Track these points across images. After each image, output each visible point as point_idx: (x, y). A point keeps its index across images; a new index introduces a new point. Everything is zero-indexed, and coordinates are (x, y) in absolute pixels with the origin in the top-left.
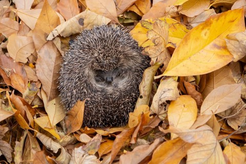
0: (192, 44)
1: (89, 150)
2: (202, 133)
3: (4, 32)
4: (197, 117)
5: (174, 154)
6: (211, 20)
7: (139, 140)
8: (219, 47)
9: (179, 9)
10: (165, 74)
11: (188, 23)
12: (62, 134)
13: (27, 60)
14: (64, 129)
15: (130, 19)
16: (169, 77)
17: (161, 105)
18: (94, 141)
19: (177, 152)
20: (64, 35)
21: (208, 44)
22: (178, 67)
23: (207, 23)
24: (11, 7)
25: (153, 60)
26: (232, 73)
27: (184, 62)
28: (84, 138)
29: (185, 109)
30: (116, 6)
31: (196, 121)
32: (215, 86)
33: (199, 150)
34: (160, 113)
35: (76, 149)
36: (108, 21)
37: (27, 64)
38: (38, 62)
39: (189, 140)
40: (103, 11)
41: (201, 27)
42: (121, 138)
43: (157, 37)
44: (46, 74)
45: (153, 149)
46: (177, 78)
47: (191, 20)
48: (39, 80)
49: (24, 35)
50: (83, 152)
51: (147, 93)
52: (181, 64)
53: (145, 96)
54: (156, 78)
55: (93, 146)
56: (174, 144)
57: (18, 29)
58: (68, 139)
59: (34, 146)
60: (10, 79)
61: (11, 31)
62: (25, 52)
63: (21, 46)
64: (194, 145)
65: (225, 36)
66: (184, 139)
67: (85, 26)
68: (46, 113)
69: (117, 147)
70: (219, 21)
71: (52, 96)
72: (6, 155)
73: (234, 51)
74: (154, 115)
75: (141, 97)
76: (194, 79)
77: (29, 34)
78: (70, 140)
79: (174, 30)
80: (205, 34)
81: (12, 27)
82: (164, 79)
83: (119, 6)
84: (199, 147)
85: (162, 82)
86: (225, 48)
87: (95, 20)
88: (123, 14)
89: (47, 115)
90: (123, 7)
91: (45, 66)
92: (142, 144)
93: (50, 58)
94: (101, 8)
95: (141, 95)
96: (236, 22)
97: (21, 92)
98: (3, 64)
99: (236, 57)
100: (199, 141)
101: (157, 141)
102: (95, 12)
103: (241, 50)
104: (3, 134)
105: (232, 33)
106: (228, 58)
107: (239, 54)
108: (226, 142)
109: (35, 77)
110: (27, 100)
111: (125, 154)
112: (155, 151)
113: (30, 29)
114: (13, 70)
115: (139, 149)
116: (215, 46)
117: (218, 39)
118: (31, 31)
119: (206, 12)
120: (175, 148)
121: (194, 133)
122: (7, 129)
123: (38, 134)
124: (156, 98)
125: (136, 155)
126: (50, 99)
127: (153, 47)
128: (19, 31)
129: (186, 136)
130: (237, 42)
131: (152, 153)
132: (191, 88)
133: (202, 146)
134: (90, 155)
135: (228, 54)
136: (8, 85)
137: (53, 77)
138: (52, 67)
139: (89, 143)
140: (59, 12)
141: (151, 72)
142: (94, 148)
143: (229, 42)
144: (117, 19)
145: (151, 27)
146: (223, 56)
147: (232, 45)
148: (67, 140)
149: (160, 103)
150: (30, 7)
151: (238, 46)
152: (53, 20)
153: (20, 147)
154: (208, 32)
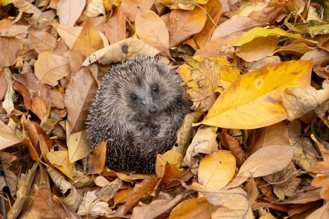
0: (241, 92)
1: (102, 196)
2: (231, 196)
3: (37, 47)
4: (234, 177)
5: (197, 215)
6: (268, 68)
7: (161, 193)
8: (274, 101)
9: (237, 50)
10: (204, 122)
11: (245, 68)
12: (80, 173)
13: (57, 83)
14: (85, 168)
15: (186, 54)
16: (208, 126)
17: (195, 157)
18: (111, 186)
19: (202, 213)
20: (103, 62)
21: (261, 95)
22: (220, 116)
23: (263, 72)
24: (55, 20)
25: (196, 105)
26: (287, 133)
27: (229, 112)
28: (101, 181)
29: (221, 166)
30: (170, 36)
31: (231, 181)
32: (264, 144)
33: (224, 214)
34: (194, 166)
35: (89, 192)
36: (157, 52)
37: (57, 87)
38: (69, 86)
39: (214, 201)
40: (154, 39)
41: (255, 74)
42: (140, 188)
43: (202, 78)
44: (76, 101)
45: (173, 205)
46: (216, 129)
47: (249, 65)
48: (65, 108)
49: (61, 55)
50: (95, 197)
51: (183, 142)
52: (225, 114)
53: (181, 144)
54: (194, 125)
55: (108, 191)
56: (199, 204)
57: (54, 47)
58: (86, 180)
59: (44, 182)
60: (31, 102)
61: (46, 47)
62: (57, 74)
63: (54, 66)
64: (220, 209)
65: (283, 89)
66: (209, 200)
67: (129, 54)
68: (67, 148)
69: (134, 197)
70: (277, 70)
71: (77, 129)
72: (10, 187)
73: (290, 108)
74: (186, 168)
75: (177, 145)
76: (239, 134)
77: (67, 54)
78: (87, 181)
79: (227, 73)
80: (258, 84)
81: (48, 43)
82: (203, 128)
83: (173, 37)
84: (225, 211)
85: (199, 131)
86: (280, 103)
87: (141, 49)
88: (177, 46)
89: (67, 150)
90: (178, 39)
91: (77, 93)
92: (164, 198)
93: (85, 84)
94: (151, 36)
95: (177, 142)
96: (300, 75)
97: (41, 118)
98: (29, 83)
99: (292, 116)
100: (226, 205)
101: (179, 197)
102: (144, 40)
103: (297, 108)
104: (9, 163)
105: (293, 86)
106: (282, 116)
107: (295, 112)
108: (262, 211)
109: (62, 104)
110: (45, 129)
111: (140, 206)
112: (175, 208)
113: (69, 49)
114: (37, 92)
115: (158, 203)
116: (270, 99)
117: (274, 91)
118: (69, 51)
119: (268, 58)
120: (199, 208)
121: (221, 195)
122: (14, 158)
123: (50, 169)
124: (190, 148)
125: (152, 209)
126: (73, 132)
127: (197, 89)
128: (55, 49)
129: (210, 197)
130: (295, 99)
131: (170, 210)
132: (233, 143)
133: (228, 210)
134: (101, 201)
135: (282, 110)
136: (28, 108)
137: (84, 106)
138: (85, 96)
139: (105, 187)
140: (104, 33)
141: (193, 118)
142: (109, 194)
143: (286, 97)
144: (168, 51)
145: (197, 66)
146: (277, 112)
147: (289, 100)
148: (84, 181)
149: (194, 155)
150: (74, 23)
151: (295, 103)
152: (94, 42)
153: (25, 180)
154: (263, 81)
